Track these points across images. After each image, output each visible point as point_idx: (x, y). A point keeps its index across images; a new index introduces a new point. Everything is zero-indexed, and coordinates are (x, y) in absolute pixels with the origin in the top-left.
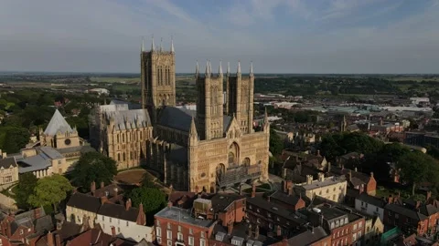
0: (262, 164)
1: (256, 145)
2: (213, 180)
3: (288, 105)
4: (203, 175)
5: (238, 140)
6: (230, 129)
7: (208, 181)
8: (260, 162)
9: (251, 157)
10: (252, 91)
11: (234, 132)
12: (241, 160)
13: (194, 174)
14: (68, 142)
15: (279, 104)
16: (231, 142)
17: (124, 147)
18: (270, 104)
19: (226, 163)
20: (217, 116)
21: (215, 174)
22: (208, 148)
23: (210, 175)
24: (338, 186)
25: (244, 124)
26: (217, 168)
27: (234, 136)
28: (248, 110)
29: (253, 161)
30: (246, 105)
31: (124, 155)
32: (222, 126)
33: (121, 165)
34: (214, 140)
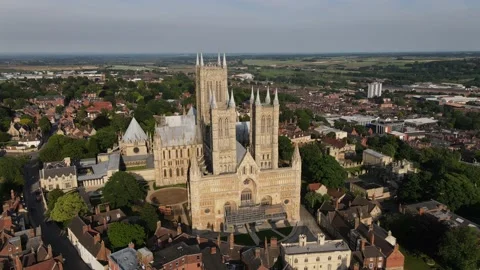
0: (289, 204)
1: (280, 182)
2: (222, 216)
3: (459, 101)
4: (207, 211)
5: (253, 177)
6: (242, 165)
7: (214, 217)
8: (287, 202)
9: (273, 196)
11: (248, 167)
12: (258, 198)
13: (196, 208)
14: (136, 150)
15: (447, 100)
16: (244, 178)
17: (170, 163)
18: (435, 98)
19: (237, 200)
20: (228, 149)
21: (222, 211)
22: (213, 184)
23: (216, 212)
24: (335, 255)
25: (266, 157)
26: (227, 204)
27: (248, 172)
28: (272, 143)
29: (277, 200)
30: (269, 137)
31: (171, 171)
32: (235, 160)
33: (167, 181)
34: (221, 176)
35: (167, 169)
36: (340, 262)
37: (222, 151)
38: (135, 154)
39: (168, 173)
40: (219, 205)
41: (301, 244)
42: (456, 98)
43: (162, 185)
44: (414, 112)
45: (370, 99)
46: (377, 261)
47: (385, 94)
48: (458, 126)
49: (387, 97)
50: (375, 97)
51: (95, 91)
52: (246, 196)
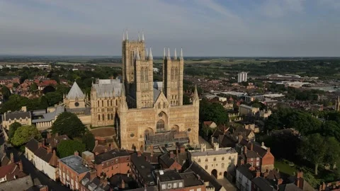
0: (191, 132)
1: (185, 115)
2: (143, 139)
3: (298, 84)
4: (132, 135)
6: (158, 101)
7: (137, 140)
8: (189, 130)
9: (179, 125)
10: (182, 71)
11: (162, 104)
12: (169, 127)
13: (124, 133)
14: (77, 104)
16: (159, 111)
17: (103, 110)
18: (282, 83)
19: (154, 127)
20: (148, 90)
21: (143, 136)
22: (136, 115)
23: (139, 136)
24: (227, 156)
25: (174, 97)
26: (146, 131)
27: (162, 107)
28: (179, 87)
29: (182, 128)
30: (176, 83)
31: (103, 116)
32: (152, 98)
33: (101, 123)
34: (143, 110)
35: (101, 114)
36: (230, 161)
37: (143, 92)
38: (76, 107)
39: (101, 117)
40: (141, 131)
41: (202, 150)
42: (295, 83)
43: (96, 126)
44: (269, 91)
45: (240, 83)
46: (255, 161)
47: (249, 80)
48: (298, 98)
49: (251, 82)
50: (243, 82)
51: (43, 75)
52: (161, 126)
